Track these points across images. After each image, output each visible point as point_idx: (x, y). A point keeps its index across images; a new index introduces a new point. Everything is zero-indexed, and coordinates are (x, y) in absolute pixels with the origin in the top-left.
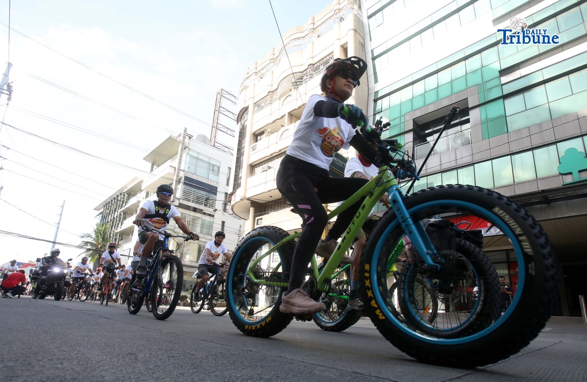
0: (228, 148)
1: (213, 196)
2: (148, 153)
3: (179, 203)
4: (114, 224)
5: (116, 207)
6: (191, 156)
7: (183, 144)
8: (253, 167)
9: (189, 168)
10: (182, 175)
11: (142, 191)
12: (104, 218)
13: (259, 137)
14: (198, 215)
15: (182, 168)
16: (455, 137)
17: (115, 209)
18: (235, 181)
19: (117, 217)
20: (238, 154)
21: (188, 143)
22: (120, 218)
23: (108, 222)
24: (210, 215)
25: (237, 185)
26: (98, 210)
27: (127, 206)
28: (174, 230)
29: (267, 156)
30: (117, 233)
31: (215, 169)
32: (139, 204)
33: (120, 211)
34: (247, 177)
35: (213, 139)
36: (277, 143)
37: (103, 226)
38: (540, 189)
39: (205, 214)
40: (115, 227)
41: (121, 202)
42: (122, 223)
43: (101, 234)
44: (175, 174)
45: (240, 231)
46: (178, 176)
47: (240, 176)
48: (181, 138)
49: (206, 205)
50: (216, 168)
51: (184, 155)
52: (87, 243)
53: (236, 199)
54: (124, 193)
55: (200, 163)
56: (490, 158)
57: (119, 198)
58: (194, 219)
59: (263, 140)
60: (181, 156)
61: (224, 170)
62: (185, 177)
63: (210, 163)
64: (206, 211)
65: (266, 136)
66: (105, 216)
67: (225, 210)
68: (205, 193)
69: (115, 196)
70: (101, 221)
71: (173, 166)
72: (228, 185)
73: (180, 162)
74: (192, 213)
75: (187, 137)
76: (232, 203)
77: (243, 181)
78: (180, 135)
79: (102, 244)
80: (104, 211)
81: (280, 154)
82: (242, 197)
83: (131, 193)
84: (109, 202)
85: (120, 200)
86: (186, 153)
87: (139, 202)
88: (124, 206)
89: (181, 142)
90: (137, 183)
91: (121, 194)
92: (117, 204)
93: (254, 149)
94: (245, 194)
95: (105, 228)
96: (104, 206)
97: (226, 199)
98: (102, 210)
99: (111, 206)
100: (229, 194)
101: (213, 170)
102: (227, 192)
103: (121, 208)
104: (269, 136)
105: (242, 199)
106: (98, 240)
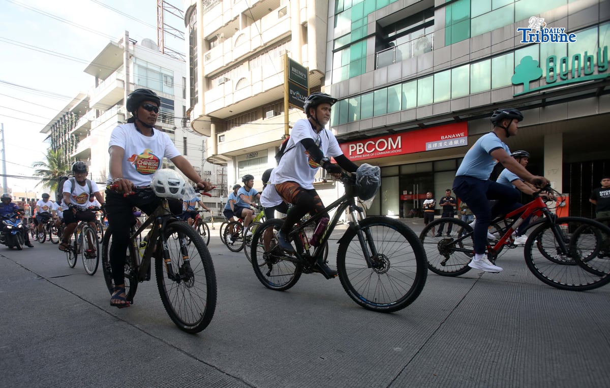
0: (179, 54)
1: (170, 110)
2: (88, 65)
4: (68, 148)
5: (66, 128)
6: (139, 66)
7: (127, 51)
8: (209, 79)
9: (139, 80)
11: (91, 109)
12: (54, 142)
13: (212, 44)
15: (131, 81)
16: (418, 43)
17: (65, 131)
18: (191, 96)
19: (69, 139)
20: (191, 65)
21: (134, 51)
22: (73, 141)
23: (60, 145)
24: (170, 132)
25: (194, 101)
26: (46, 133)
27: (77, 128)
29: (223, 67)
30: (73, 158)
31: (168, 80)
32: (90, 124)
33: (70, 132)
34: (204, 91)
35: (161, 43)
36: (232, 51)
37: (55, 152)
38: (493, 102)
40: (69, 150)
41: (70, 123)
42: (76, 146)
43: (55, 161)
44: (124, 88)
45: (203, 147)
46: (128, 91)
47: (196, 90)
48: (124, 44)
49: (164, 122)
50: (169, 80)
51: (131, 66)
52: (42, 172)
53: (195, 114)
54: (71, 112)
55: (150, 75)
56: (450, 67)
57: (66, 118)
59: (218, 47)
60: (128, 67)
61: (178, 81)
63: (162, 74)
64: (165, 127)
65: (219, 43)
66: (55, 139)
67: (185, 126)
69: (62, 116)
70: (52, 145)
71: (120, 79)
72: (184, 97)
73: (128, 75)
75: (131, 43)
76: (192, 120)
77: (200, 96)
78: (121, 41)
79: (59, 172)
80: (53, 134)
81: (237, 64)
82: (201, 114)
83: (79, 112)
84: (56, 124)
85: (68, 120)
86: (132, 63)
87: (90, 122)
88: (75, 128)
89: (125, 50)
90: (84, 100)
91: (67, 113)
92: (66, 125)
93: (208, 58)
94: (204, 111)
95: (58, 153)
96: (51, 128)
97: (184, 115)
98: (50, 133)
99: (59, 128)
100: (187, 109)
101: (166, 82)
102: (184, 107)
103: (71, 130)
104: (223, 42)
105: (201, 116)
106: (54, 168)
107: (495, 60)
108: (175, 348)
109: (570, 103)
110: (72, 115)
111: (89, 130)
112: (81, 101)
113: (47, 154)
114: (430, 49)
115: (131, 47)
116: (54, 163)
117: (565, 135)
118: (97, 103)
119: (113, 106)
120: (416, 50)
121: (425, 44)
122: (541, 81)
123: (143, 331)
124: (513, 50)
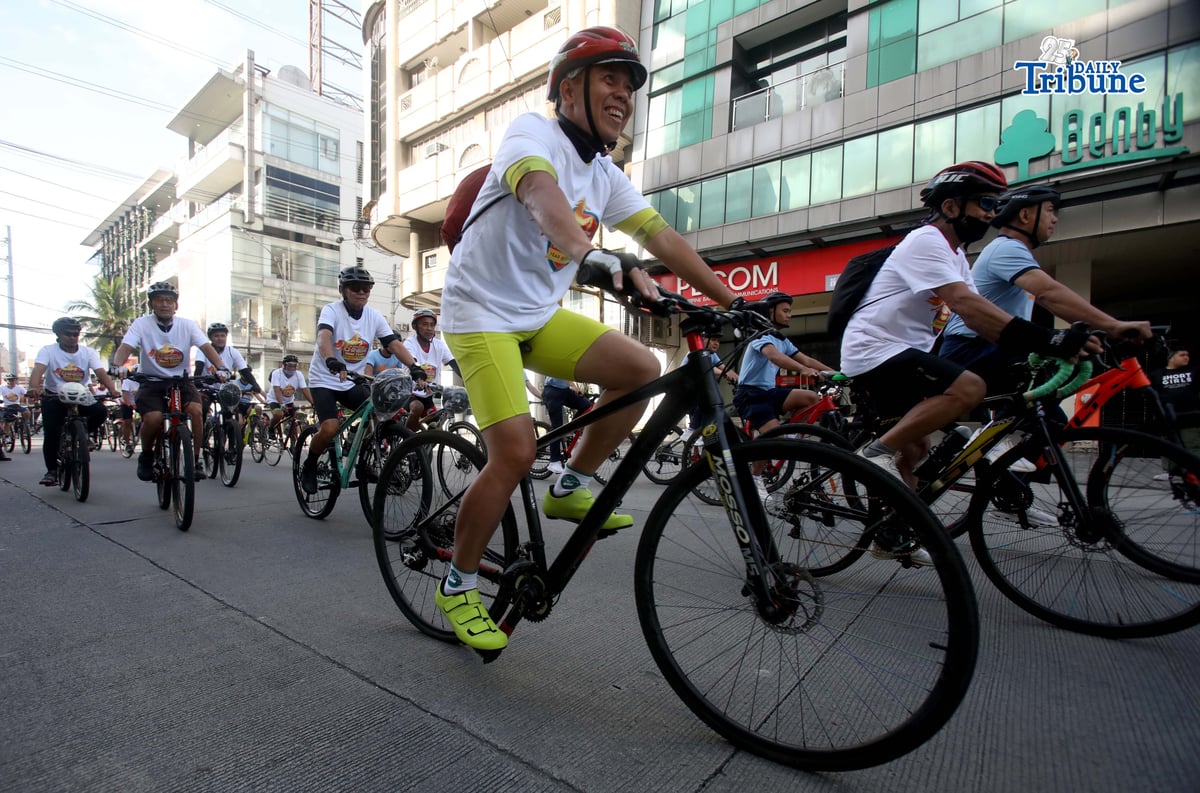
0: (350, 96)
1: (332, 206)
2: (175, 115)
3: (265, 226)
4: (134, 274)
5: (130, 237)
6: (274, 119)
7: (251, 90)
8: (407, 146)
9: (272, 146)
10: (260, 162)
11: (179, 200)
12: (107, 262)
13: (415, 77)
14: (305, 248)
15: (258, 147)
16: (813, 82)
17: (129, 243)
18: (373, 178)
19: (136, 258)
20: (373, 117)
21: (263, 89)
22: (144, 262)
23: (119, 270)
24: (331, 247)
25: (378, 188)
26: (92, 245)
27: (152, 236)
28: (262, 281)
29: (435, 122)
30: (143, 294)
31: (329, 146)
32: (178, 230)
33: (139, 245)
34: (397, 169)
35: (316, 75)
36: (454, 92)
37: (109, 283)
39: (320, 244)
40: (136, 280)
41: (139, 226)
42: (149, 272)
43: (109, 301)
44: (244, 161)
45: (394, 277)
46: (251, 166)
47: (383, 166)
48: (244, 76)
49: (320, 227)
50: (331, 146)
51: (258, 118)
53: (379, 215)
54: (141, 206)
55: (295, 135)
56: (874, 129)
57: (132, 218)
58: (301, 258)
59: (425, 83)
60: (251, 120)
61: (348, 150)
62: (268, 166)
63: (318, 134)
64: (321, 238)
65: (430, 76)
66: (109, 258)
67: (360, 236)
68: (314, 201)
69: (123, 214)
70: (103, 270)
71: (237, 142)
72: (360, 180)
73: (251, 135)
74: (294, 246)
75: (258, 74)
76: (374, 223)
77: (389, 178)
78: (240, 69)
79: (116, 321)
80: (106, 248)
81: (463, 117)
82: (392, 213)
83: (157, 205)
84: (112, 228)
85: (136, 222)
86: (260, 112)
87: (178, 225)
88: (147, 236)
89: (246, 86)
90: (166, 184)
91: (134, 208)
92: (130, 232)
93: (406, 105)
94: (397, 207)
95: (115, 286)
96: (103, 235)
97: (359, 215)
98: (99, 246)
99: (118, 236)
100: (364, 204)
101: (326, 150)
102: (359, 200)
103: (140, 241)
104: (436, 74)
105: (391, 217)
106: (107, 313)
107: (963, 116)
108: (334, 662)
109: (1107, 203)
110: (142, 212)
111: (174, 242)
112: (160, 184)
113: (94, 286)
114: (837, 94)
115: (258, 82)
116: (107, 303)
117: (1095, 264)
118: (192, 189)
119: (222, 196)
120: (810, 96)
121: (827, 84)
122: (1052, 158)
123: (273, 629)
124: (999, 98)
